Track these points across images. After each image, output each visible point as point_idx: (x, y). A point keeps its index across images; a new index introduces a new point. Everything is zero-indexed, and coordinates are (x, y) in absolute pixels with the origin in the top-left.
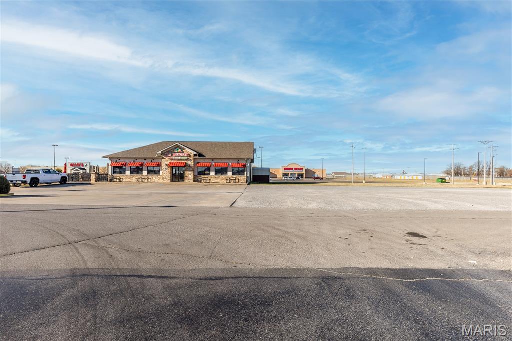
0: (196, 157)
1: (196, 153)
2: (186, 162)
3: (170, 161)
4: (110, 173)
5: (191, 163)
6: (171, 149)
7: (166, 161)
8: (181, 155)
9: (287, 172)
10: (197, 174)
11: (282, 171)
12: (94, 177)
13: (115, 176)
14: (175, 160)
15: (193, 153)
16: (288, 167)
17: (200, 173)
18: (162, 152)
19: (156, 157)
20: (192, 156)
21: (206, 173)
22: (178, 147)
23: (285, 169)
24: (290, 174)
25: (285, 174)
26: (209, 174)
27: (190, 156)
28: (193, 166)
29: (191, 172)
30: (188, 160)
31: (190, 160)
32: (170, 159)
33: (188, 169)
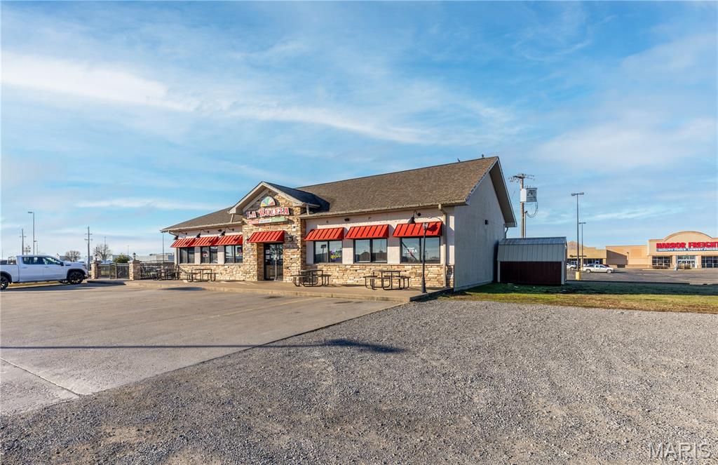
2: (283, 228)
3: (255, 229)
5: (294, 230)
6: (257, 199)
7: (248, 232)
8: (274, 212)
9: (664, 252)
10: (312, 261)
11: (650, 251)
14: (264, 225)
15: (295, 204)
16: (670, 241)
19: (231, 223)
23: (659, 246)
24: (674, 259)
25: (660, 258)
26: (340, 260)
27: (291, 218)
28: (299, 238)
29: (295, 256)
30: (288, 222)
31: (292, 222)
32: (255, 225)
33: (289, 248)
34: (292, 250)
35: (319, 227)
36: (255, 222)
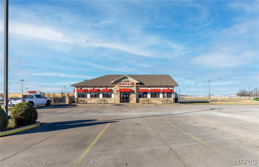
0: (137, 85)
1: (138, 82)
2: (131, 88)
3: (119, 88)
4: (76, 97)
5: (134, 89)
6: (120, 79)
7: (116, 88)
8: (127, 83)
10: (138, 97)
12: (68, 100)
13: (80, 99)
14: (123, 87)
15: (136, 82)
17: (140, 96)
18: (114, 81)
19: (109, 85)
20: (135, 84)
21: (144, 96)
22: (125, 77)
26: (146, 97)
27: (133, 85)
28: (136, 91)
29: (134, 96)
30: (132, 86)
31: (133, 87)
32: (119, 87)
33: (132, 93)
34: (133, 94)
35: (140, 88)
36: (120, 85)
